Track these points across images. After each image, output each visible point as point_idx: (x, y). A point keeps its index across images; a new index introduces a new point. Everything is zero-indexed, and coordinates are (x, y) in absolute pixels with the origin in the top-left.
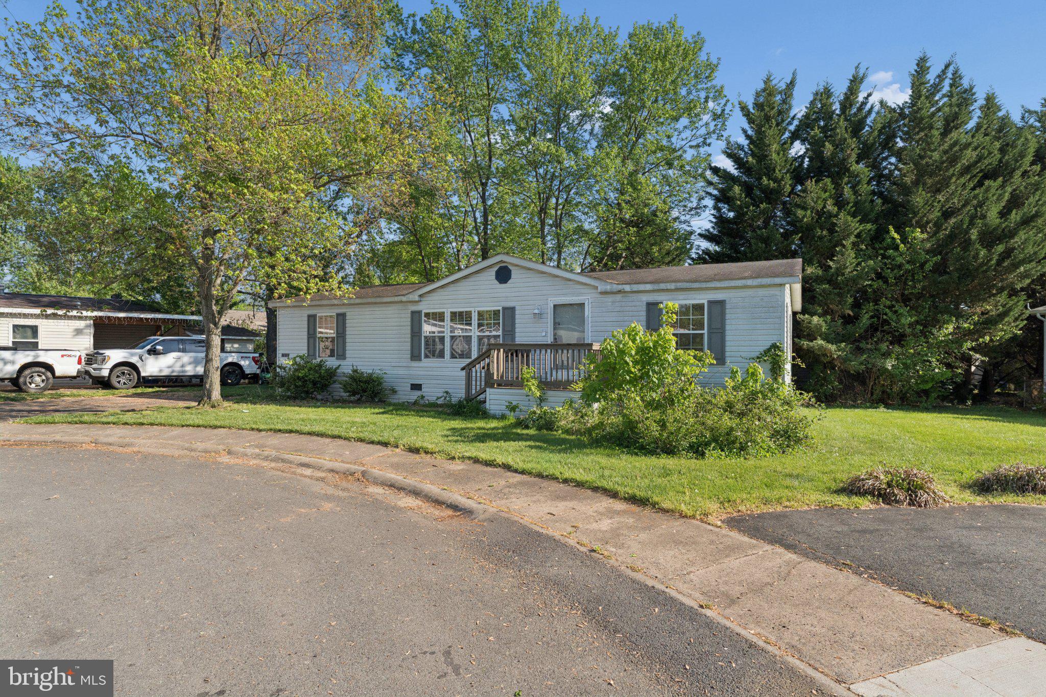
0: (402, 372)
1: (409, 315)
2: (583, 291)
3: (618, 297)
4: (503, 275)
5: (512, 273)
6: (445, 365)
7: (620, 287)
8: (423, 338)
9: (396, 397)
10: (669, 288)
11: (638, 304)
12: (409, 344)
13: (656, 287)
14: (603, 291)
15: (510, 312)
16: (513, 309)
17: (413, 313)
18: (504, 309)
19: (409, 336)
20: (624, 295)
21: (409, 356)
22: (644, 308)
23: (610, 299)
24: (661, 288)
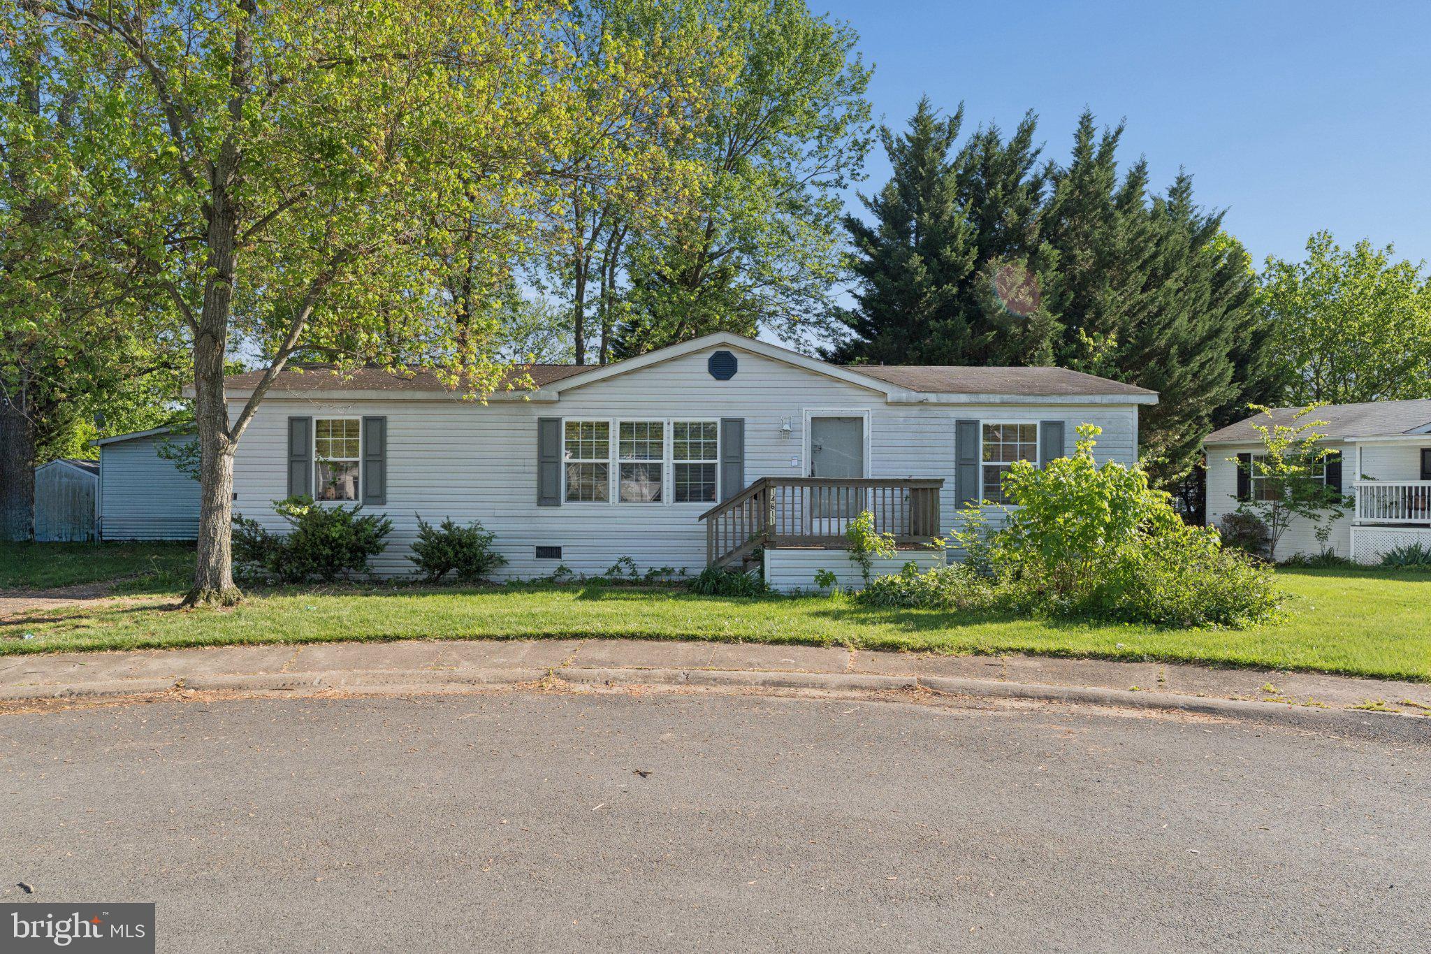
0: (522, 526)
1: (535, 426)
2: (859, 399)
3: (914, 411)
4: (723, 366)
5: (739, 364)
6: (609, 513)
7: (922, 396)
8: (563, 467)
9: (505, 570)
10: (992, 400)
11: (945, 421)
12: (535, 477)
13: (974, 399)
14: (896, 400)
15: (735, 427)
16: (740, 422)
17: (543, 422)
18: (725, 421)
19: (535, 462)
20: (922, 407)
21: (535, 498)
22: (953, 429)
23: (901, 412)
24: (982, 400)
